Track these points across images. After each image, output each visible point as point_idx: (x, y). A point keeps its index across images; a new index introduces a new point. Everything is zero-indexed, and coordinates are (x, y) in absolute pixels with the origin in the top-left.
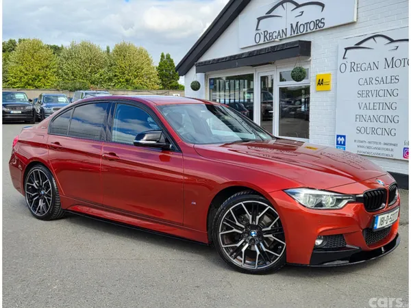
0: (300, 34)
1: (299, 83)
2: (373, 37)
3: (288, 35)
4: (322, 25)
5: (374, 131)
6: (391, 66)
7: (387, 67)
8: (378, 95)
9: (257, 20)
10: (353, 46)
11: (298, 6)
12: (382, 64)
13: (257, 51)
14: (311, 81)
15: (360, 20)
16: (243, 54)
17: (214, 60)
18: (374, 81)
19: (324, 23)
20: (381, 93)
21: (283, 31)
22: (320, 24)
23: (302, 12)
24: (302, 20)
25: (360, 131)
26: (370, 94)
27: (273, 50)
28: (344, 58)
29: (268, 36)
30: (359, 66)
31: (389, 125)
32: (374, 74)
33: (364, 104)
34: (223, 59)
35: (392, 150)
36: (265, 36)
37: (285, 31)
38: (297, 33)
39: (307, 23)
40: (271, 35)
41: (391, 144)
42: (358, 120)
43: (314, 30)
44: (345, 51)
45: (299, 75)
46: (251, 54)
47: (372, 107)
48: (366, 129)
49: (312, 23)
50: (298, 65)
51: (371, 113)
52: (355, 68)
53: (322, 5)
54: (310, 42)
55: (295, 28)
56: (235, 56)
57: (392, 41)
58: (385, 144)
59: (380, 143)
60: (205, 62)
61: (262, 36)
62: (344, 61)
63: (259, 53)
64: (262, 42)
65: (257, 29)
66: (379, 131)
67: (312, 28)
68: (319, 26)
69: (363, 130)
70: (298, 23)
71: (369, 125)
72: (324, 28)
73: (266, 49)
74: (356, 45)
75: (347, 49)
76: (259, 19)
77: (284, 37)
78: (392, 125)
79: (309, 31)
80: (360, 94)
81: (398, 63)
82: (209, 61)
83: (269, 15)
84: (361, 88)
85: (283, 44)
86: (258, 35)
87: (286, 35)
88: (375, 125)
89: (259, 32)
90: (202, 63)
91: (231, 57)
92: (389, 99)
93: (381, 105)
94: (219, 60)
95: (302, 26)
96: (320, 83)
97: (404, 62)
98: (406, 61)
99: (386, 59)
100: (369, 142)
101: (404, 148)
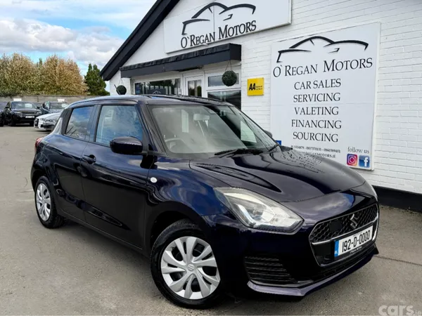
0: (229, 37)
1: (230, 87)
2: (310, 39)
3: (217, 39)
4: (253, 28)
5: (313, 137)
6: (331, 69)
7: (326, 69)
8: (317, 98)
9: (183, 25)
10: (288, 49)
11: (226, 9)
12: (321, 67)
13: (185, 55)
14: (242, 86)
15: (295, 22)
16: (169, 58)
17: (139, 64)
18: (312, 85)
19: (255, 26)
20: (321, 98)
21: (210, 34)
22: (251, 27)
23: (231, 15)
24: (231, 23)
25: (297, 136)
26: (308, 99)
27: (201, 54)
28: (278, 62)
29: (195, 41)
30: (294, 69)
31: (329, 131)
32: (312, 77)
33: (301, 109)
34: (149, 63)
35: (334, 156)
36: (192, 41)
37: (213, 34)
38: (226, 36)
39: (236, 27)
40: (198, 39)
41: (332, 151)
42: (295, 125)
43: (245, 33)
44: (278, 54)
45: (230, 79)
46: (178, 59)
47: (310, 111)
48: (303, 135)
49: (243, 26)
50: (229, 69)
51: (309, 118)
52: (291, 71)
53: (254, 8)
54: (240, 46)
55: (224, 32)
56: (162, 60)
57: (332, 43)
58: (326, 150)
59: (320, 149)
60: (131, 66)
61: (189, 41)
62: (279, 65)
63: (187, 57)
64: (188, 46)
65: (183, 34)
66: (319, 137)
67: (242, 31)
68: (250, 29)
69: (300, 136)
70: (226, 26)
71: (307, 130)
72: (256, 30)
73: (194, 52)
74: (292, 47)
75: (281, 52)
76: (185, 23)
77: (212, 41)
78: (334, 131)
79: (239, 34)
80: (297, 99)
81: (339, 66)
82: (135, 66)
83: (195, 19)
84: (299, 92)
85: (213, 48)
86: (184, 40)
87: (214, 39)
88: (314, 130)
89: (186, 36)
90: (127, 67)
91: (157, 61)
92: (329, 104)
93: (321, 110)
94: (144, 64)
95: (231, 29)
96: (252, 87)
97: (347, 64)
98: (349, 63)
99: (325, 62)
100: (308, 148)
101: (348, 155)
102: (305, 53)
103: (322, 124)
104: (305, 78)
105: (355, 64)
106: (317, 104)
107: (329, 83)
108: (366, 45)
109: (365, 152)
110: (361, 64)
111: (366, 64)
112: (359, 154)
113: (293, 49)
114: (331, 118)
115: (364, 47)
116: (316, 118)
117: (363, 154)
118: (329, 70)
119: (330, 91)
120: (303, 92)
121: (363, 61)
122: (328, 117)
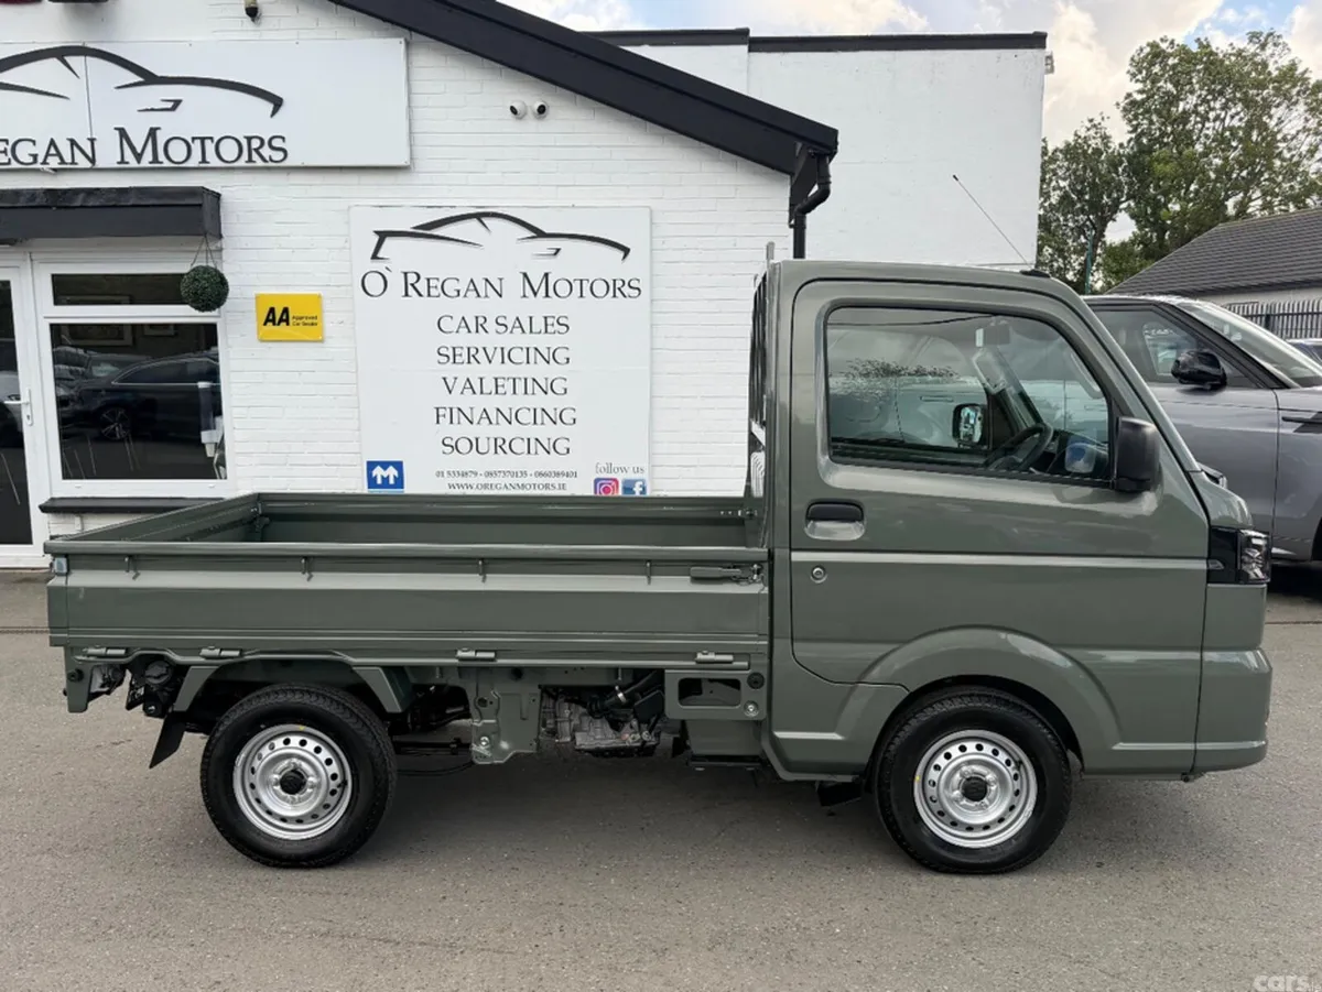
0: (168, 164)
2: (476, 216)
4: (277, 155)
5: (499, 446)
6: (542, 292)
7: (529, 293)
8: (507, 357)
10: (408, 229)
12: (514, 285)
18: (490, 326)
19: (284, 150)
20: (518, 356)
22: (267, 152)
23: (176, 102)
24: (176, 127)
25: (455, 448)
26: (481, 356)
28: (375, 258)
30: (434, 283)
31: (546, 432)
32: (490, 307)
33: (461, 382)
35: (562, 487)
37: (83, 144)
38: (155, 159)
39: (201, 139)
40: (10, 146)
41: (558, 474)
42: (445, 421)
43: (241, 164)
44: (374, 238)
47: (489, 387)
48: (474, 444)
49: (229, 143)
51: (492, 402)
52: (422, 287)
53: (273, 100)
54: (217, 196)
55: (143, 145)
57: (539, 234)
58: (541, 474)
59: (524, 474)
62: (378, 266)
66: (520, 446)
67: (228, 156)
68: (261, 154)
69: (464, 446)
70: (154, 130)
71: (484, 431)
72: (287, 164)
74: (420, 227)
75: (383, 236)
77: (84, 163)
78: (558, 431)
79: (216, 162)
80: (449, 356)
81: (563, 288)
84: (450, 341)
87: (93, 161)
88: (505, 431)
93: (520, 384)
95: (178, 144)
96: (278, 317)
97: (583, 287)
98: (586, 286)
99: (525, 275)
100: (489, 474)
101: (596, 481)
102: (466, 247)
103: (526, 416)
104: (470, 307)
105: (600, 288)
106: (508, 370)
107: (539, 325)
108: (626, 251)
109: (638, 470)
110: (615, 288)
111: (626, 290)
112: (621, 477)
113: (425, 231)
114: (550, 403)
115: (622, 254)
116: (507, 402)
117: (631, 476)
118: (535, 294)
119: (543, 342)
120: (464, 340)
121: (619, 284)
122: (539, 400)
